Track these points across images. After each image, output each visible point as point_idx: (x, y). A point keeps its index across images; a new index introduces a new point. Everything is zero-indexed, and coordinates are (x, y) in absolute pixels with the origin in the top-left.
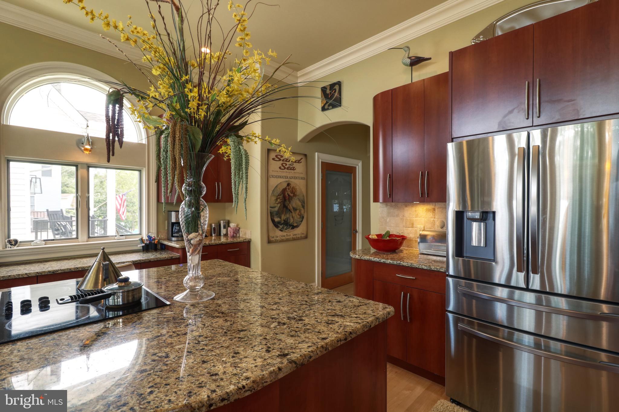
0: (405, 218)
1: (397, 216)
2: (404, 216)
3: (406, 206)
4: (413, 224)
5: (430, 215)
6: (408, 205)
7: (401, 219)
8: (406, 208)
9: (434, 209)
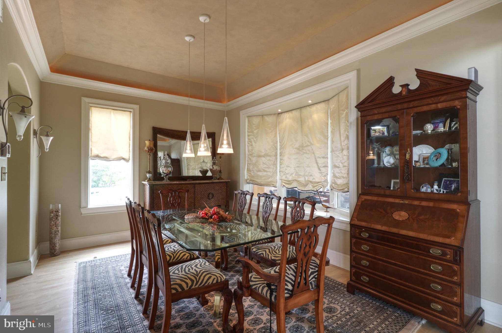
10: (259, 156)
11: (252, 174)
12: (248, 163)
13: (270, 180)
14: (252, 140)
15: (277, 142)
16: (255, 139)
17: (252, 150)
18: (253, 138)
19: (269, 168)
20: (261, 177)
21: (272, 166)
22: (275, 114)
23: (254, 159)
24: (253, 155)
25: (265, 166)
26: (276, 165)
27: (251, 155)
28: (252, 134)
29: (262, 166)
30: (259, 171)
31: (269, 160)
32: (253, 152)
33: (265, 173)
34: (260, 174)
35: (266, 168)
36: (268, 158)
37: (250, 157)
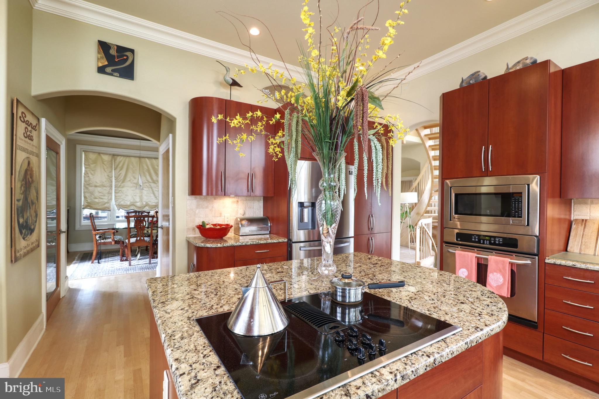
0: (214, 209)
1: (207, 207)
2: (213, 207)
3: (215, 199)
4: (221, 214)
5: (235, 205)
6: (217, 198)
7: (211, 210)
8: (215, 201)
9: (238, 201)
10: (96, 186)
11: (88, 200)
12: (84, 192)
13: (106, 205)
14: (89, 172)
15: (112, 176)
16: (92, 172)
17: (89, 181)
18: (89, 171)
19: (104, 196)
20: (98, 203)
21: (106, 195)
22: (110, 155)
23: (91, 189)
24: (91, 185)
25: (101, 194)
26: (111, 194)
27: (88, 185)
28: (89, 167)
29: (97, 194)
30: (96, 198)
31: (105, 190)
32: (90, 182)
33: (101, 200)
34: (97, 200)
35: (101, 196)
36: (105, 188)
37: (87, 186)
